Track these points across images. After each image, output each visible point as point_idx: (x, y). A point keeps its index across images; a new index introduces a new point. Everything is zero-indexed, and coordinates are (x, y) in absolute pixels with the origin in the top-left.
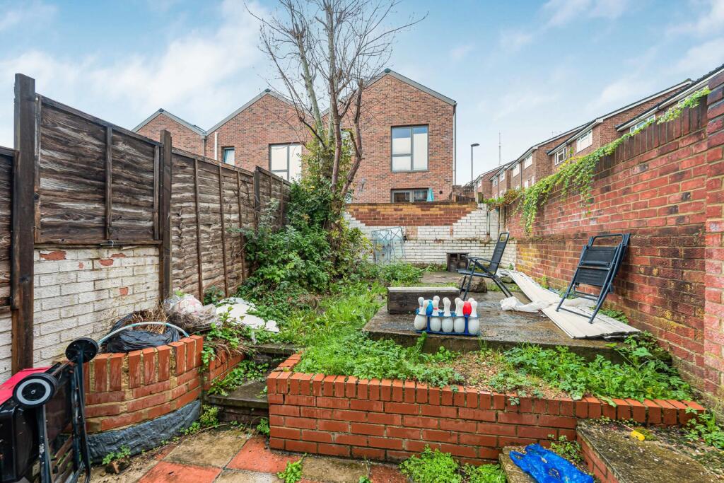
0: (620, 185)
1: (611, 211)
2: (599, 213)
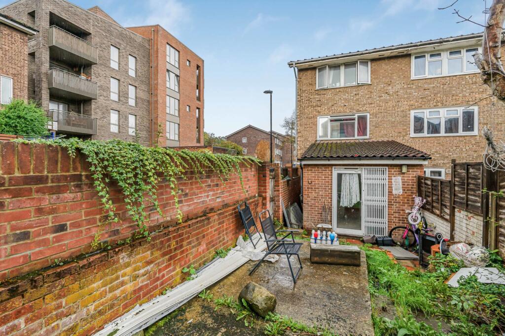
0: (232, 179)
1: (229, 191)
2: (222, 193)
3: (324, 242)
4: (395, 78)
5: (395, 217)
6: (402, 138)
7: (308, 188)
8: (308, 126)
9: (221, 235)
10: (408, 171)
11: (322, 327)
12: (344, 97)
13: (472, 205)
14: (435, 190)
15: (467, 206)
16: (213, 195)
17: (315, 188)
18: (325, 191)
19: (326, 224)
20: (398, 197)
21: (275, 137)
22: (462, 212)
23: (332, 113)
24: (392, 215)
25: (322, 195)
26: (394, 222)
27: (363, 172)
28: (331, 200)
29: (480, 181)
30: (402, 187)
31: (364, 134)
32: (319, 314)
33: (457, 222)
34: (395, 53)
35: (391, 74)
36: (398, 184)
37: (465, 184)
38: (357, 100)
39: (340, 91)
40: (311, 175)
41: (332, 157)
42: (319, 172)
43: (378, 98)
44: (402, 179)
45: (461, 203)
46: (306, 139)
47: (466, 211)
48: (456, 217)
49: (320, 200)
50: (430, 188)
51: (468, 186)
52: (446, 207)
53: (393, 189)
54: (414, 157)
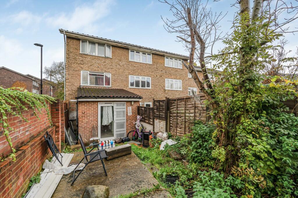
3: (107, 147)
4: (123, 58)
5: (129, 127)
6: (126, 88)
7: (82, 116)
8: (74, 76)
9: (33, 164)
10: (134, 104)
11: (137, 190)
12: (98, 62)
13: (161, 117)
14: (146, 112)
15: (159, 118)
16: (23, 130)
17: (87, 116)
18: (93, 117)
19: (95, 138)
20: (130, 117)
21: (33, 80)
22: (157, 120)
23: (91, 70)
24: (128, 126)
25: (92, 120)
26: (129, 129)
27: (115, 105)
28: (97, 123)
29: (164, 107)
30: (132, 112)
31: (109, 84)
32: (131, 185)
33: (155, 124)
34: (123, 46)
35: (121, 56)
36: (130, 110)
37: (158, 109)
38: (105, 65)
39: (95, 58)
40: (84, 108)
41: (98, 96)
42: (90, 106)
43: (115, 67)
44: (132, 108)
45: (157, 116)
46: (73, 84)
47: (159, 119)
48: (155, 123)
49: (90, 123)
50: (143, 111)
51: (160, 109)
52: (151, 119)
53: (128, 113)
54: (137, 98)
